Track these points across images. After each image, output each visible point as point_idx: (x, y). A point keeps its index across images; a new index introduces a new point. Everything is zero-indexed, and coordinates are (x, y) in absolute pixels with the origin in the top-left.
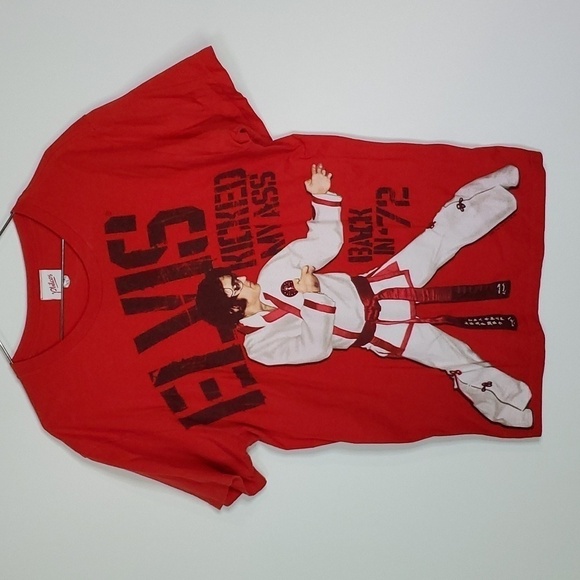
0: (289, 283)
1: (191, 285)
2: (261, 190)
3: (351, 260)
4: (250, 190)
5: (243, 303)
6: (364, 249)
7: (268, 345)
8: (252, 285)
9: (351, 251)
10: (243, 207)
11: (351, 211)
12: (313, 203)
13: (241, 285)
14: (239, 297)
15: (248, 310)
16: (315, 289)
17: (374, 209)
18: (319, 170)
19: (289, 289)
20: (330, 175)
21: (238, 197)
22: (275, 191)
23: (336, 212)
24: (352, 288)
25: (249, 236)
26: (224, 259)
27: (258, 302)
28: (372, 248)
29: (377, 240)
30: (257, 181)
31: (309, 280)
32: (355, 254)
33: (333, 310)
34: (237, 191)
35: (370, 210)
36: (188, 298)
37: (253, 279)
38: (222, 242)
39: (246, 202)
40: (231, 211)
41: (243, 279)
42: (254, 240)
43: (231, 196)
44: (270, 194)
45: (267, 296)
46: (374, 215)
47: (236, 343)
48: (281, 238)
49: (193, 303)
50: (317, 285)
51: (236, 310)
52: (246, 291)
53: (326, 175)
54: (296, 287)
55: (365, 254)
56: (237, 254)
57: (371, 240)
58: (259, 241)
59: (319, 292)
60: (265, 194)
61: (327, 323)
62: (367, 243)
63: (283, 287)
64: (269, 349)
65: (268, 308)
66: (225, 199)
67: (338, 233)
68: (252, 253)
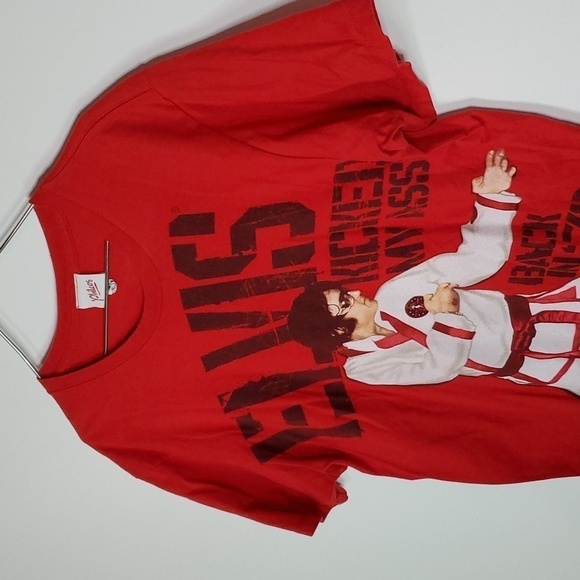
0: (419, 300)
1: (284, 300)
2: (405, 188)
3: (511, 280)
4: (387, 186)
5: (352, 324)
6: (534, 269)
7: (375, 368)
8: (367, 302)
9: (515, 270)
10: (373, 209)
11: (530, 217)
12: (477, 205)
13: (352, 301)
14: (347, 316)
15: (356, 333)
16: (452, 308)
17: (565, 215)
18: (498, 158)
19: (416, 307)
20: (513, 171)
21: (367, 195)
22: (425, 190)
23: (508, 217)
24: (503, 308)
25: (374, 245)
26: (334, 273)
27: (371, 324)
28: (547, 269)
29: (556, 259)
30: (401, 175)
31: (446, 296)
32: (520, 275)
33: (470, 335)
34: (368, 186)
35: (558, 216)
36: (277, 316)
37: (370, 295)
38: (334, 250)
39: (378, 203)
40: (354, 213)
41: (356, 294)
42: (381, 251)
43: (358, 192)
44: (418, 195)
45: (385, 316)
46: (561, 224)
47: (334, 364)
48: (420, 252)
49: (285, 321)
50: (456, 302)
51: (340, 332)
52: (357, 309)
53: (508, 170)
54: (427, 305)
55: (535, 275)
56: (354, 268)
57: (549, 259)
58: (388, 253)
59: (456, 312)
60: (409, 194)
61: (460, 354)
62: (543, 262)
63: (409, 304)
64: (376, 371)
65: (384, 332)
66: (348, 197)
67: (504, 248)
68: (375, 267)
